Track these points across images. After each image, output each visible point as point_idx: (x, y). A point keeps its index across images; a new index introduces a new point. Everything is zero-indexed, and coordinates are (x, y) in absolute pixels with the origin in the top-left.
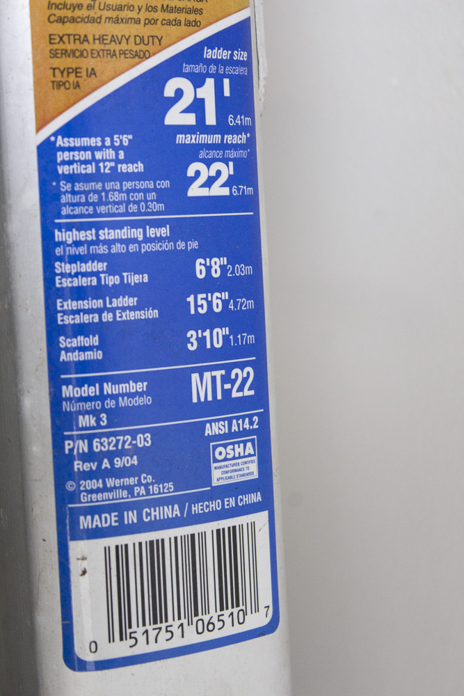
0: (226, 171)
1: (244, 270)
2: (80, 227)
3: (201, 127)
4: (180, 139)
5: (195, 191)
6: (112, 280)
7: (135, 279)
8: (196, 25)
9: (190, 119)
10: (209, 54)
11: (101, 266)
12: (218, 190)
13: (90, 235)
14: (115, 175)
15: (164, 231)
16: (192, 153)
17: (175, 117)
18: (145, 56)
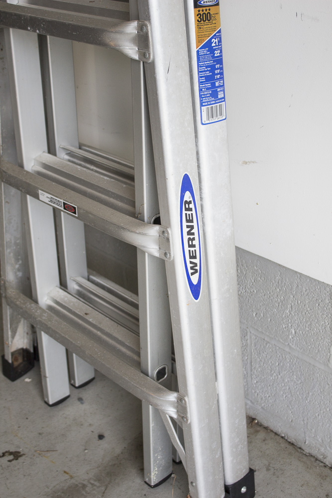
0: (219, 51)
1: (221, 66)
2: (203, 62)
3: (216, 46)
4: (214, 48)
5: (216, 55)
6: (206, 69)
7: (209, 69)
8: (215, 31)
9: (215, 45)
10: (217, 35)
11: (205, 68)
12: (218, 55)
13: (203, 63)
14: (206, 54)
15: (212, 62)
16: (215, 50)
17: (213, 45)
18: (209, 36)
